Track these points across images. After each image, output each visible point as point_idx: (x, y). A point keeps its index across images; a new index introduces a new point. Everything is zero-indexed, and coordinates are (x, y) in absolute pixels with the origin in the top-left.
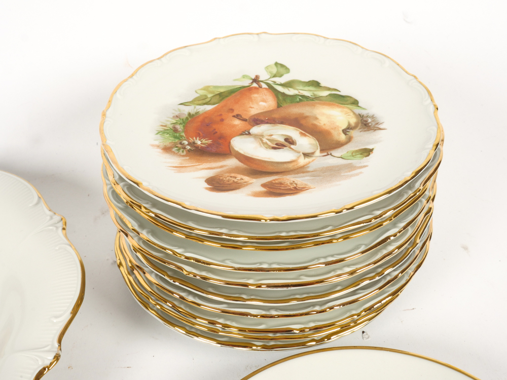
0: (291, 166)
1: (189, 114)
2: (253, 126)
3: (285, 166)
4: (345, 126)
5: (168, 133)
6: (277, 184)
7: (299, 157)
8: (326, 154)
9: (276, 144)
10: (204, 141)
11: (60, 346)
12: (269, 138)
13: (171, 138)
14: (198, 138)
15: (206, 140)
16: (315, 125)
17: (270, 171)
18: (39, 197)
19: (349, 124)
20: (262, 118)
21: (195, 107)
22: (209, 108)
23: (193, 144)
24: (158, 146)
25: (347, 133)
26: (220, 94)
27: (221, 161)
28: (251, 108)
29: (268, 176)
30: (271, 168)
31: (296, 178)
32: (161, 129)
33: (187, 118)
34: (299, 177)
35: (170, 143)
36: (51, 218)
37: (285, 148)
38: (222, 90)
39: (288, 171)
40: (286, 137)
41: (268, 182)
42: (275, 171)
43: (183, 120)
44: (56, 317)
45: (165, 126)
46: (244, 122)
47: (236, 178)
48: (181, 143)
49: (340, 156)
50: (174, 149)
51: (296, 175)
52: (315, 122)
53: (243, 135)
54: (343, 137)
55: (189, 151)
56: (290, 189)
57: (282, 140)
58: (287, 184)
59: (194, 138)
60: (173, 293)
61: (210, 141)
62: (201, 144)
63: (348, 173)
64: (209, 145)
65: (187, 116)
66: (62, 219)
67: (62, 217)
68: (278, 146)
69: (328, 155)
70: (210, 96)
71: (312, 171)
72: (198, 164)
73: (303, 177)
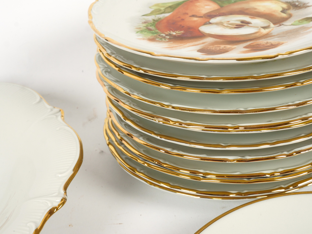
0: (257, 35)
1: (154, 20)
2: (210, 19)
3: (253, 35)
4: (281, 9)
5: (145, 32)
6: (256, 45)
7: (260, 29)
8: (279, 25)
9: (236, 25)
10: (177, 32)
11: (66, 192)
12: (228, 23)
13: (150, 34)
14: (171, 31)
15: (178, 32)
16: (257, 12)
17: (243, 40)
18: (41, 98)
19: (283, 8)
20: (214, 14)
21: (156, 16)
22: (167, 15)
23: (170, 35)
24: (144, 39)
25: (286, 12)
26: (170, 7)
27: (200, 40)
28: (201, 10)
29: (244, 43)
30: (243, 39)
31: (267, 40)
32: (138, 30)
33: (153, 22)
34: (270, 39)
35: (151, 36)
36: (52, 110)
37: (245, 27)
38: (170, 5)
39: (258, 38)
40: (241, 21)
41: (248, 45)
42: (247, 39)
43: (151, 23)
44: (61, 173)
45: (140, 28)
46: (202, 18)
47: (220, 47)
48: (160, 36)
49: (291, 24)
50: (157, 39)
51: (266, 39)
52: (256, 10)
53: (206, 24)
54: (284, 15)
55: (169, 39)
56: (268, 46)
57: (239, 23)
58: (263, 44)
59: (168, 32)
60: (159, 149)
61: (182, 32)
62: (176, 34)
63: (306, 31)
64: (183, 34)
65: (152, 21)
66: (60, 111)
67: (61, 109)
68: (238, 26)
69: (281, 25)
70: (162, 9)
71: (277, 35)
72: (183, 44)
73: (272, 39)
